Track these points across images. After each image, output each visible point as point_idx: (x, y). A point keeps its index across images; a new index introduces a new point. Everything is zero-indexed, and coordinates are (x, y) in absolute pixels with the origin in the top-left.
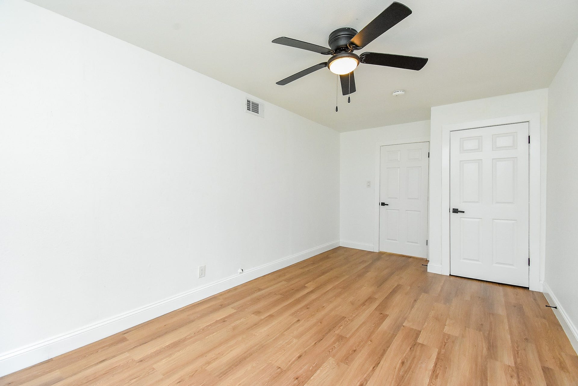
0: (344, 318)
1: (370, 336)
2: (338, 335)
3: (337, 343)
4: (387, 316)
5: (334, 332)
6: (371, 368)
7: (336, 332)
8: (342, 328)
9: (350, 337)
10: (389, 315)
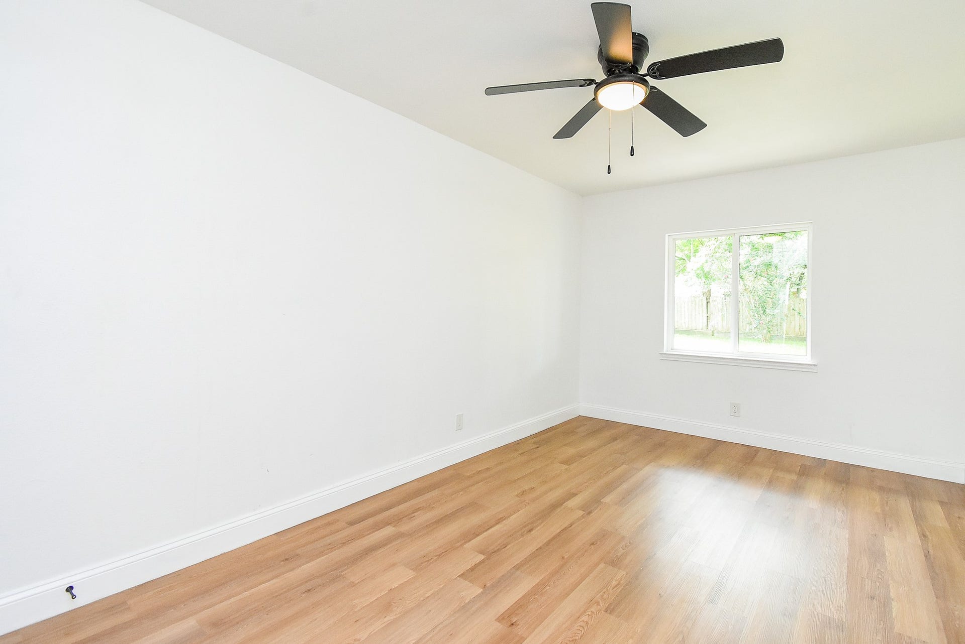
0: (610, 610)
1: (562, 566)
2: (619, 568)
3: (619, 554)
4: (500, 619)
5: (627, 574)
6: (573, 526)
7: (624, 573)
8: (614, 583)
9: (597, 565)
10: (495, 620)
